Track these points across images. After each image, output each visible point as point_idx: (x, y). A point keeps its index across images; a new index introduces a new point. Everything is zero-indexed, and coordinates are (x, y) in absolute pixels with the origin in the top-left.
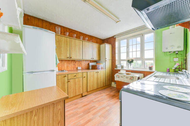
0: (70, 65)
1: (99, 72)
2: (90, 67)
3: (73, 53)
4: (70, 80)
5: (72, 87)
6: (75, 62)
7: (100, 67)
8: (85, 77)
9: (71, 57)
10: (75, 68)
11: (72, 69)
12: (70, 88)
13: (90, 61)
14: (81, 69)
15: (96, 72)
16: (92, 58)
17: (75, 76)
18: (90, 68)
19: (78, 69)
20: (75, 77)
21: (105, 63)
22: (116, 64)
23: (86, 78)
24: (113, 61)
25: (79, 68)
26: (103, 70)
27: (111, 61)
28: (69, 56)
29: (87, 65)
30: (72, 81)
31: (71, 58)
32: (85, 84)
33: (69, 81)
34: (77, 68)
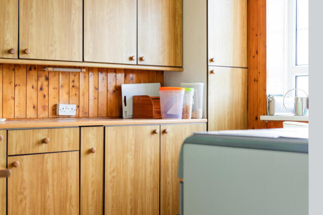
0: (19, 93)
1: (169, 129)
2: (124, 109)
3: (34, 30)
4: (18, 161)
5: (26, 192)
6: (47, 79)
7: (178, 107)
8: (90, 151)
9: (21, 48)
10: (44, 108)
11: (31, 113)
12: (19, 197)
13: (127, 72)
14: (74, 113)
15: (154, 132)
16: (134, 54)
17: (44, 141)
18: (128, 109)
19: (61, 113)
20: (43, 148)
21: (202, 85)
22: (269, 92)
23: (97, 156)
24: (254, 74)
25: (67, 109)
26: (190, 120)
27: (240, 74)
28: (13, 45)
29: (111, 96)
30: (25, 162)
31: (24, 52)
32: (91, 189)
33: (13, 165)
34: (55, 108)
